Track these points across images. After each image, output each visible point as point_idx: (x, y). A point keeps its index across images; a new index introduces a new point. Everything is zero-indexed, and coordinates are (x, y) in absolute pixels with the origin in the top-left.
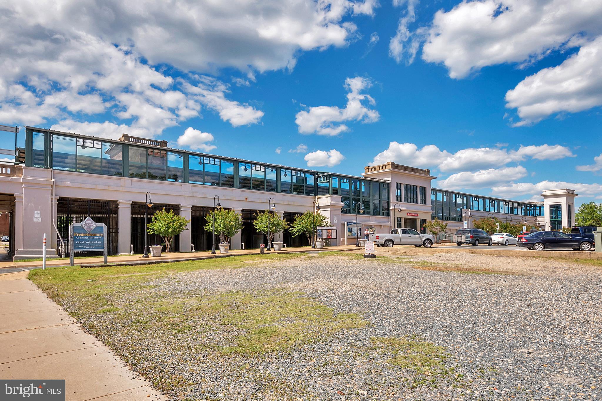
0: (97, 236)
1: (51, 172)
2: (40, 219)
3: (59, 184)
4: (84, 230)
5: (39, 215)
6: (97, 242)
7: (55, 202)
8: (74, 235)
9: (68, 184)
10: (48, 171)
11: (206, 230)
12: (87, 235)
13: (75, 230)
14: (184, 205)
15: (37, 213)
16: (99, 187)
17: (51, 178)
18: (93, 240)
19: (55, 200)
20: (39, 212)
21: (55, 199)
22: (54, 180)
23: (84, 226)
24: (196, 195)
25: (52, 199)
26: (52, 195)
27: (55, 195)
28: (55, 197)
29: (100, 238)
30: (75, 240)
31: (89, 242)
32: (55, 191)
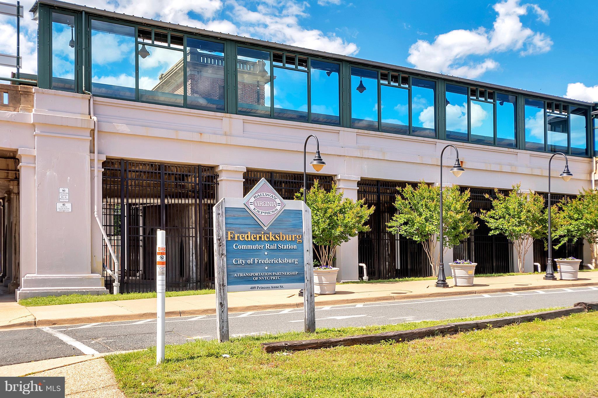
0: (286, 242)
1: (89, 100)
2: (69, 206)
3: (106, 127)
4: (252, 222)
5: (67, 197)
6: (286, 260)
7: (98, 168)
8: (227, 238)
9: (123, 128)
10: (83, 98)
11: (391, 232)
12: (260, 238)
13: (229, 221)
14: (346, 177)
15: (64, 193)
16: (182, 135)
17: (90, 114)
18: (276, 254)
19: (98, 163)
20: (67, 190)
21: (99, 160)
22: (95, 118)
23: (252, 207)
24: (366, 154)
25: (92, 161)
26: (92, 152)
27: (99, 153)
28: (98, 157)
29: (295, 247)
30: (230, 254)
31: (267, 261)
32: (98, 144)
